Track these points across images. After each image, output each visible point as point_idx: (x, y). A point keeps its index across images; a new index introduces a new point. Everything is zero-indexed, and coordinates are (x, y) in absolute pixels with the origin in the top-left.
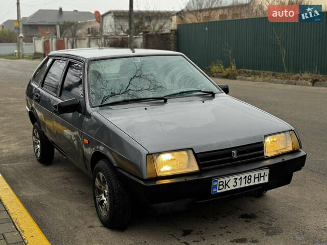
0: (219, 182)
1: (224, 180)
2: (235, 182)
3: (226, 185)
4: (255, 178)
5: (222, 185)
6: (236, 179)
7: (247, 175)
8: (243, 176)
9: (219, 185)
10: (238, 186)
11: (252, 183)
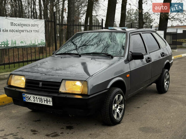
0: (26, 96)
1: (28, 95)
2: (34, 99)
3: (29, 99)
4: (44, 101)
5: (27, 98)
6: (34, 97)
7: (40, 97)
8: (38, 97)
9: (26, 98)
10: (36, 102)
11: (43, 103)
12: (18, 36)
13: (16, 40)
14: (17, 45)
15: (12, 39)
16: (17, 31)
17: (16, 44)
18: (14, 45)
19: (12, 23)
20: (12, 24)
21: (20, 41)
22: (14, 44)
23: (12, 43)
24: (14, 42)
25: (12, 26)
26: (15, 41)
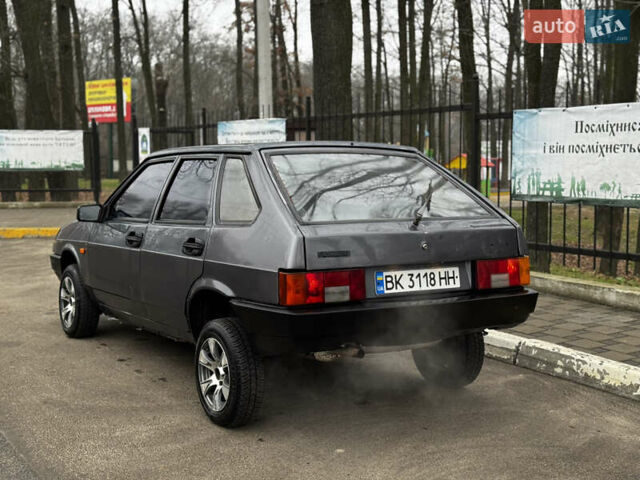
12: (594, 164)
13: (585, 178)
14: (589, 196)
15: (573, 174)
16: (591, 149)
17: (586, 192)
18: (581, 193)
19: (579, 124)
20: (579, 127)
21: (600, 180)
22: (578, 190)
23: (573, 187)
24: (578, 186)
25: (579, 134)
26: (583, 182)
